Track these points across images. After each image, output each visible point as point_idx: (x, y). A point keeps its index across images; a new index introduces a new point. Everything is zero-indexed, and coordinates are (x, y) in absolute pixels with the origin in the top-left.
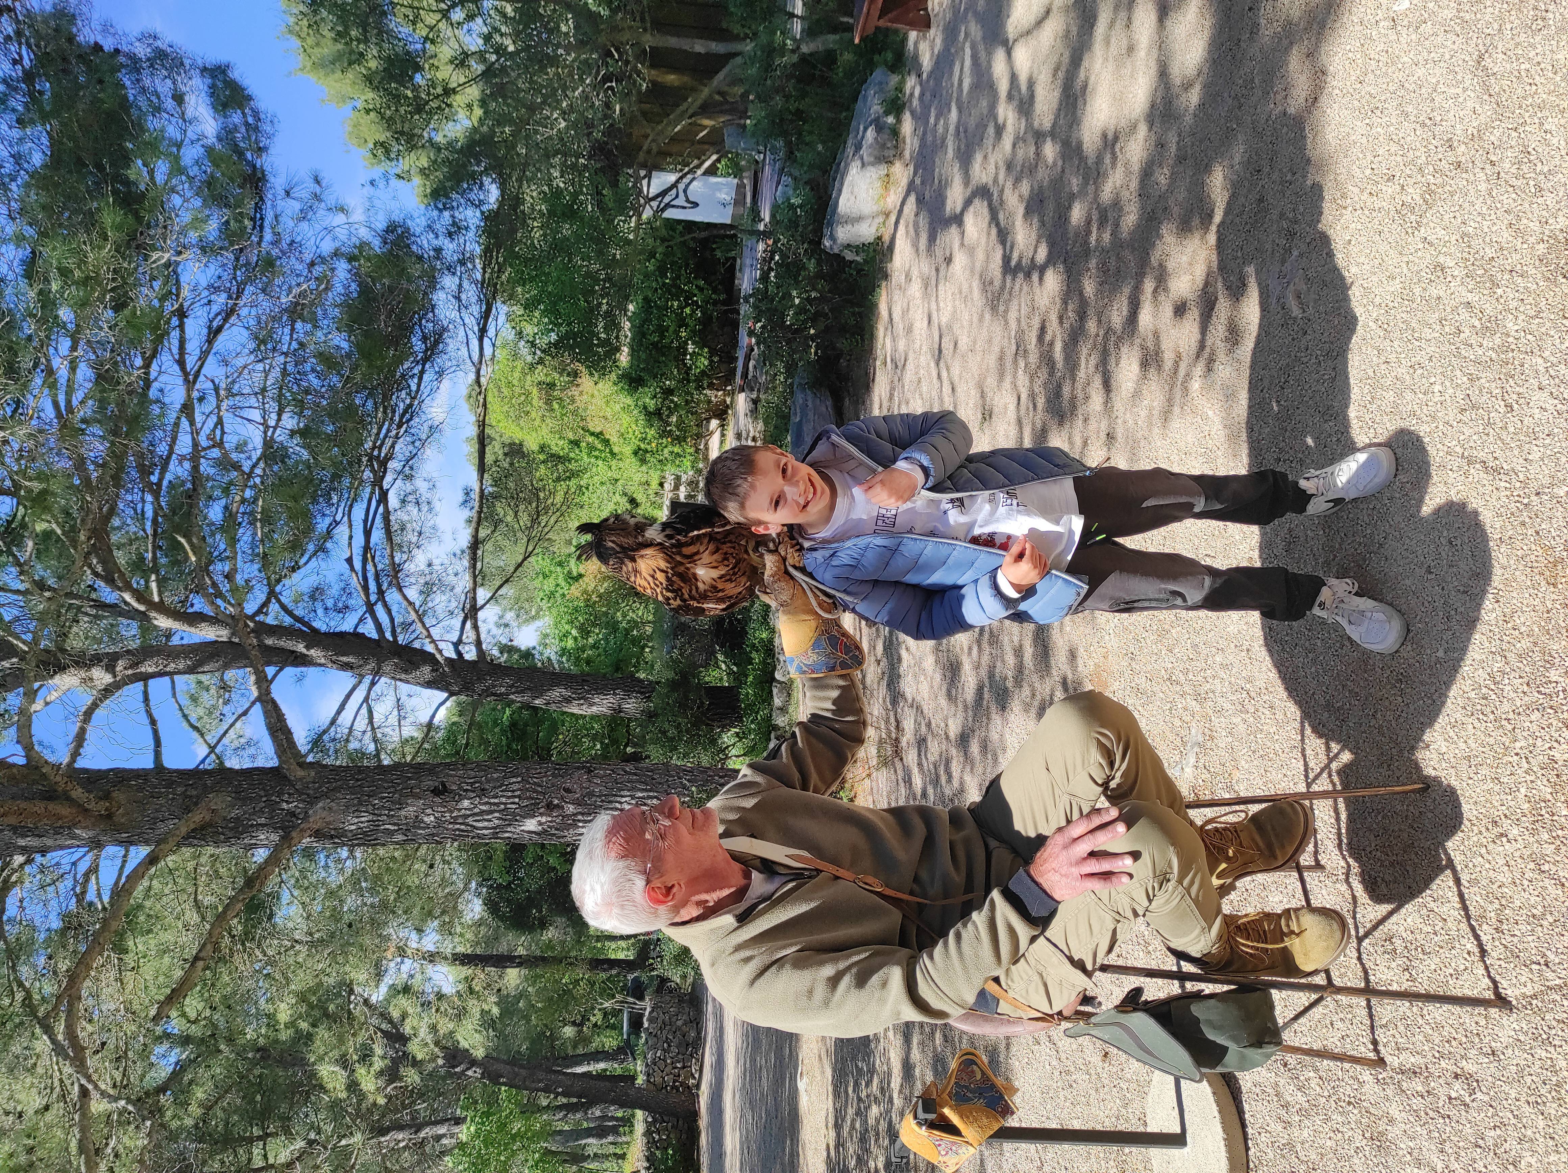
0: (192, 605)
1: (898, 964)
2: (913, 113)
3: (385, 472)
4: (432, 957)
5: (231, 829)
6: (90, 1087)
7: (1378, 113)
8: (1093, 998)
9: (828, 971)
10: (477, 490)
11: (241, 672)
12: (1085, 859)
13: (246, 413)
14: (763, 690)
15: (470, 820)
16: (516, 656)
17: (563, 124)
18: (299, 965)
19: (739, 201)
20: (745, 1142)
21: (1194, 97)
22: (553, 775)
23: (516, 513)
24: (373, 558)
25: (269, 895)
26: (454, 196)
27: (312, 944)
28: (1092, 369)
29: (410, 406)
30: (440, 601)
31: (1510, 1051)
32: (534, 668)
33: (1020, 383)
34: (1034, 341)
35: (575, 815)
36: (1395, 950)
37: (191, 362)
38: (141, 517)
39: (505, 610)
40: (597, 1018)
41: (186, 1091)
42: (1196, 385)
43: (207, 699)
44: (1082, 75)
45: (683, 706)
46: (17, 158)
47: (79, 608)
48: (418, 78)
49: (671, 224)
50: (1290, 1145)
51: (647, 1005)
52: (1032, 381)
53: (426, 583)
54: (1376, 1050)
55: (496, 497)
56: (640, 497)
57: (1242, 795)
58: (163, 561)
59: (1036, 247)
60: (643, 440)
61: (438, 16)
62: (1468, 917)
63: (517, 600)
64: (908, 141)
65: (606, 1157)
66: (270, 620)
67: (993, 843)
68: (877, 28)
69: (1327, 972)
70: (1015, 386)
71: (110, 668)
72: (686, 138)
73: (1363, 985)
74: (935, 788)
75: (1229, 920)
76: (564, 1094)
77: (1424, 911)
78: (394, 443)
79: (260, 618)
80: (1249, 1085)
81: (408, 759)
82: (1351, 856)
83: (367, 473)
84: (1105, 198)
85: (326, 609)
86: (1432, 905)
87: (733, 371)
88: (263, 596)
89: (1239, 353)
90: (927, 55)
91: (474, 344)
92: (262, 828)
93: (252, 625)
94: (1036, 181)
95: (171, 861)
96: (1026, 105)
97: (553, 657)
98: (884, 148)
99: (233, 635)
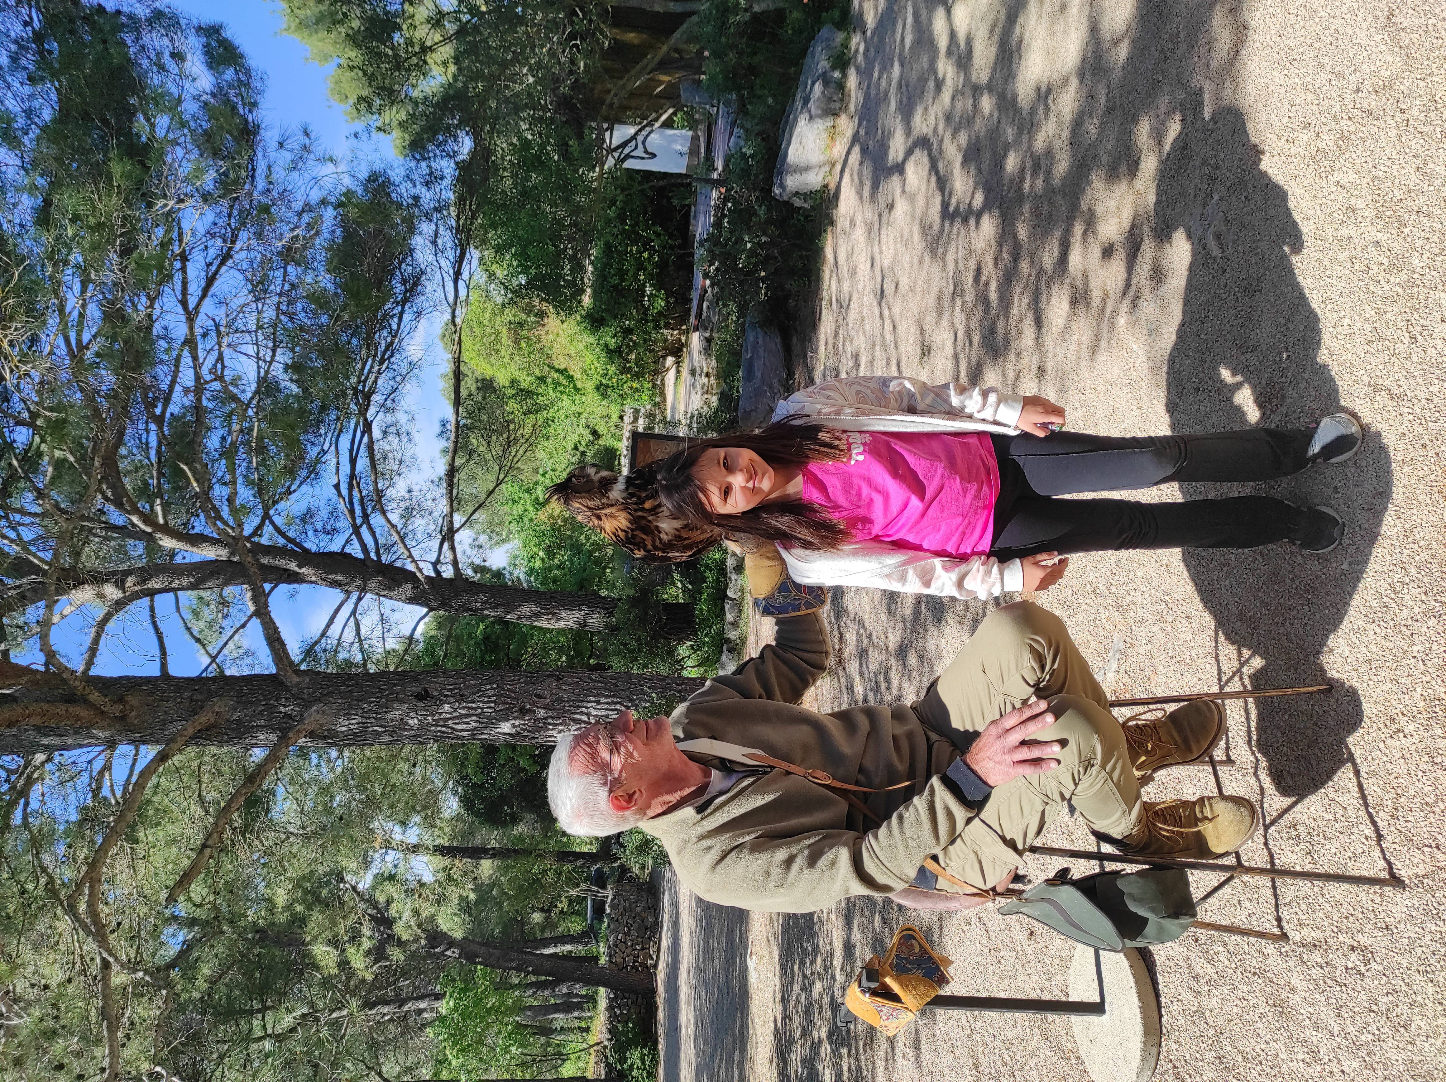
0: (193, 528)
1: (845, 844)
2: (857, 69)
3: (368, 405)
4: (415, 849)
5: (234, 730)
6: (111, 960)
7: (1296, 64)
8: (1024, 877)
9: (782, 854)
10: (453, 422)
11: (238, 589)
12: (1016, 747)
13: (243, 348)
14: (716, 606)
15: (450, 723)
16: (488, 576)
17: (531, 80)
18: (294, 855)
19: (694, 151)
20: (699, 1016)
21: (1123, 52)
22: (526, 683)
23: (489, 443)
24: (358, 484)
25: (266, 792)
26: (431, 147)
27: (307, 837)
28: (1024, 306)
29: (392, 343)
30: (419, 524)
31: (1402, 925)
32: (505, 587)
33: (957, 321)
34: (970, 281)
35: (546, 718)
36: (1298, 836)
37: (192, 302)
38: (146, 446)
39: (478, 533)
40: (564, 904)
41: (194, 966)
42: (1122, 321)
43: (207, 614)
44: (1017, 31)
45: (643, 620)
46: (29, 113)
47: (90, 530)
48: (396, 36)
49: (631, 173)
50: (1200, 1013)
51: (609, 893)
52: (968, 319)
53: (407, 508)
54: (1280, 927)
55: (471, 428)
56: (601, 429)
57: (1158, 695)
58: (166, 487)
59: (973, 193)
60: (604, 376)
62: (1366, 805)
63: (490, 524)
64: (853, 94)
65: (572, 1030)
66: (264, 541)
70: (952, 323)
71: (120, 585)
72: (645, 92)
73: (1268, 866)
74: (875, 695)
75: (1147, 807)
76: (534, 973)
77: (1326, 801)
78: (377, 378)
79: (256, 539)
80: (1163, 959)
81: (392, 668)
82: (1259, 751)
83: (353, 406)
84: (1040, 143)
85: (316, 531)
86: (1334, 795)
87: (688, 312)
88: (258, 521)
89: (1163, 290)
90: (872, 13)
91: (450, 286)
92: (261, 729)
93: (249, 546)
94: (974, 133)
95: (178, 759)
96: (964, 61)
97: (522, 576)
98: (830, 100)
99: (232, 555)
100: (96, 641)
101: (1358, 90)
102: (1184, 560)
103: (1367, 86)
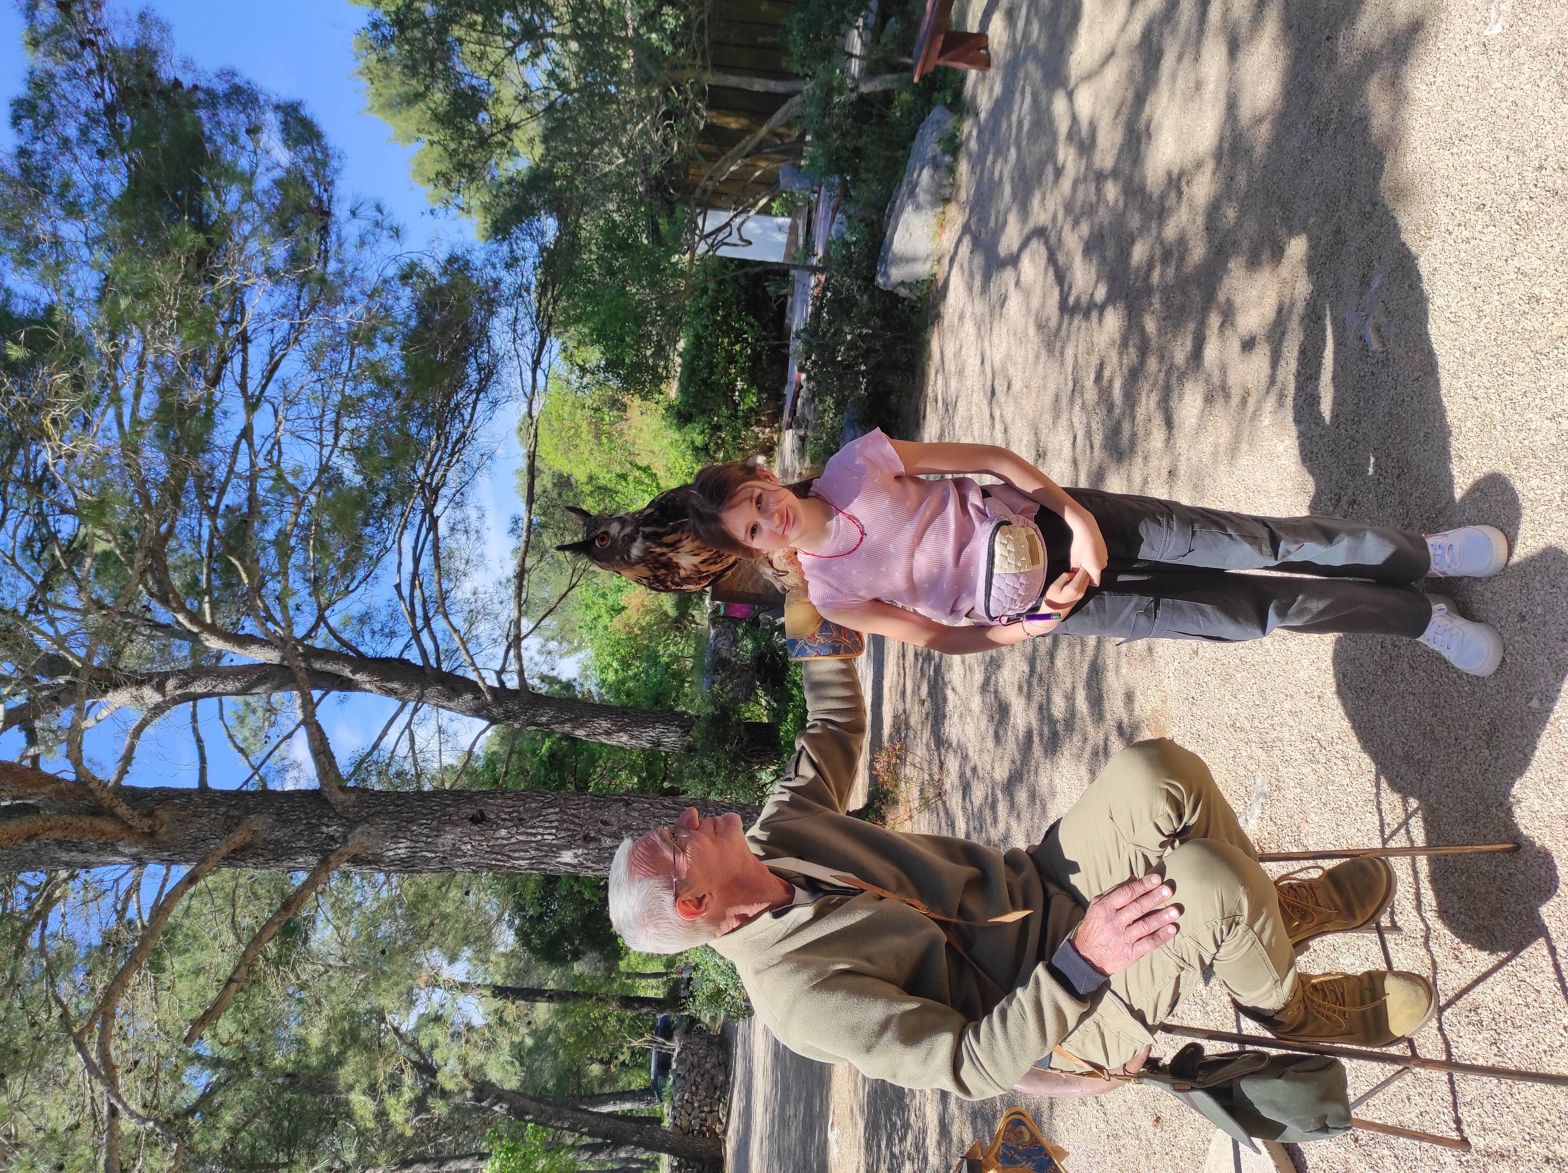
0: (243, 627)
2: (970, 156)
3: (436, 500)
4: (464, 987)
5: (271, 851)
6: (120, 1107)
10: (526, 520)
11: (287, 695)
15: (506, 850)
16: (557, 687)
17: (622, 160)
18: (332, 990)
19: (792, 240)
21: (1264, 131)
22: (592, 808)
24: (421, 585)
25: (305, 919)
26: (514, 230)
27: (345, 970)
28: (1152, 405)
29: (464, 434)
30: (483, 629)
32: (574, 699)
33: (1076, 420)
34: (1092, 378)
36: (1481, 1022)
37: (253, 386)
38: (196, 541)
39: (547, 640)
40: (625, 1056)
41: (214, 1114)
42: (1266, 420)
43: (252, 721)
44: (1144, 116)
45: (722, 741)
46: (97, 189)
47: (134, 628)
48: (483, 116)
49: (724, 261)
51: (675, 1046)
52: (1089, 418)
53: (471, 611)
54: (1459, 1129)
55: (544, 526)
57: (1311, 849)
58: (217, 583)
59: (1095, 285)
61: (503, 53)
63: (560, 631)
64: (964, 181)
66: (319, 644)
67: (1053, 889)
68: (937, 68)
69: (1411, 1042)
70: (1072, 425)
71: (160, 687)
72: (742, 177)
73: (1444, 1058)
74: (980, 832)
75: (1303, 979)
76: (590, 1134)
77: (1515, 981)
78: (446, 470)
79: (308, 642)
80: (1315, 1159)
81: (447, 786)
83: (419, 500)
84: (1170, 232)
85: (373, 633)
86: (1524, 975)
87: (781, 409)
88: (312, 620)
90: (986, 94)
91: (528, 376)
92: (301, 851)
93: (300, 649)
94: (1097, 222)
95: (210, 881)
96: (1087, 142)
97: (594, 689)
98: (940, 186)
99: (283, 658)
100: (131, 748)
101: (1541, 168)
102: (1339, 693)
103: (1551, 163)
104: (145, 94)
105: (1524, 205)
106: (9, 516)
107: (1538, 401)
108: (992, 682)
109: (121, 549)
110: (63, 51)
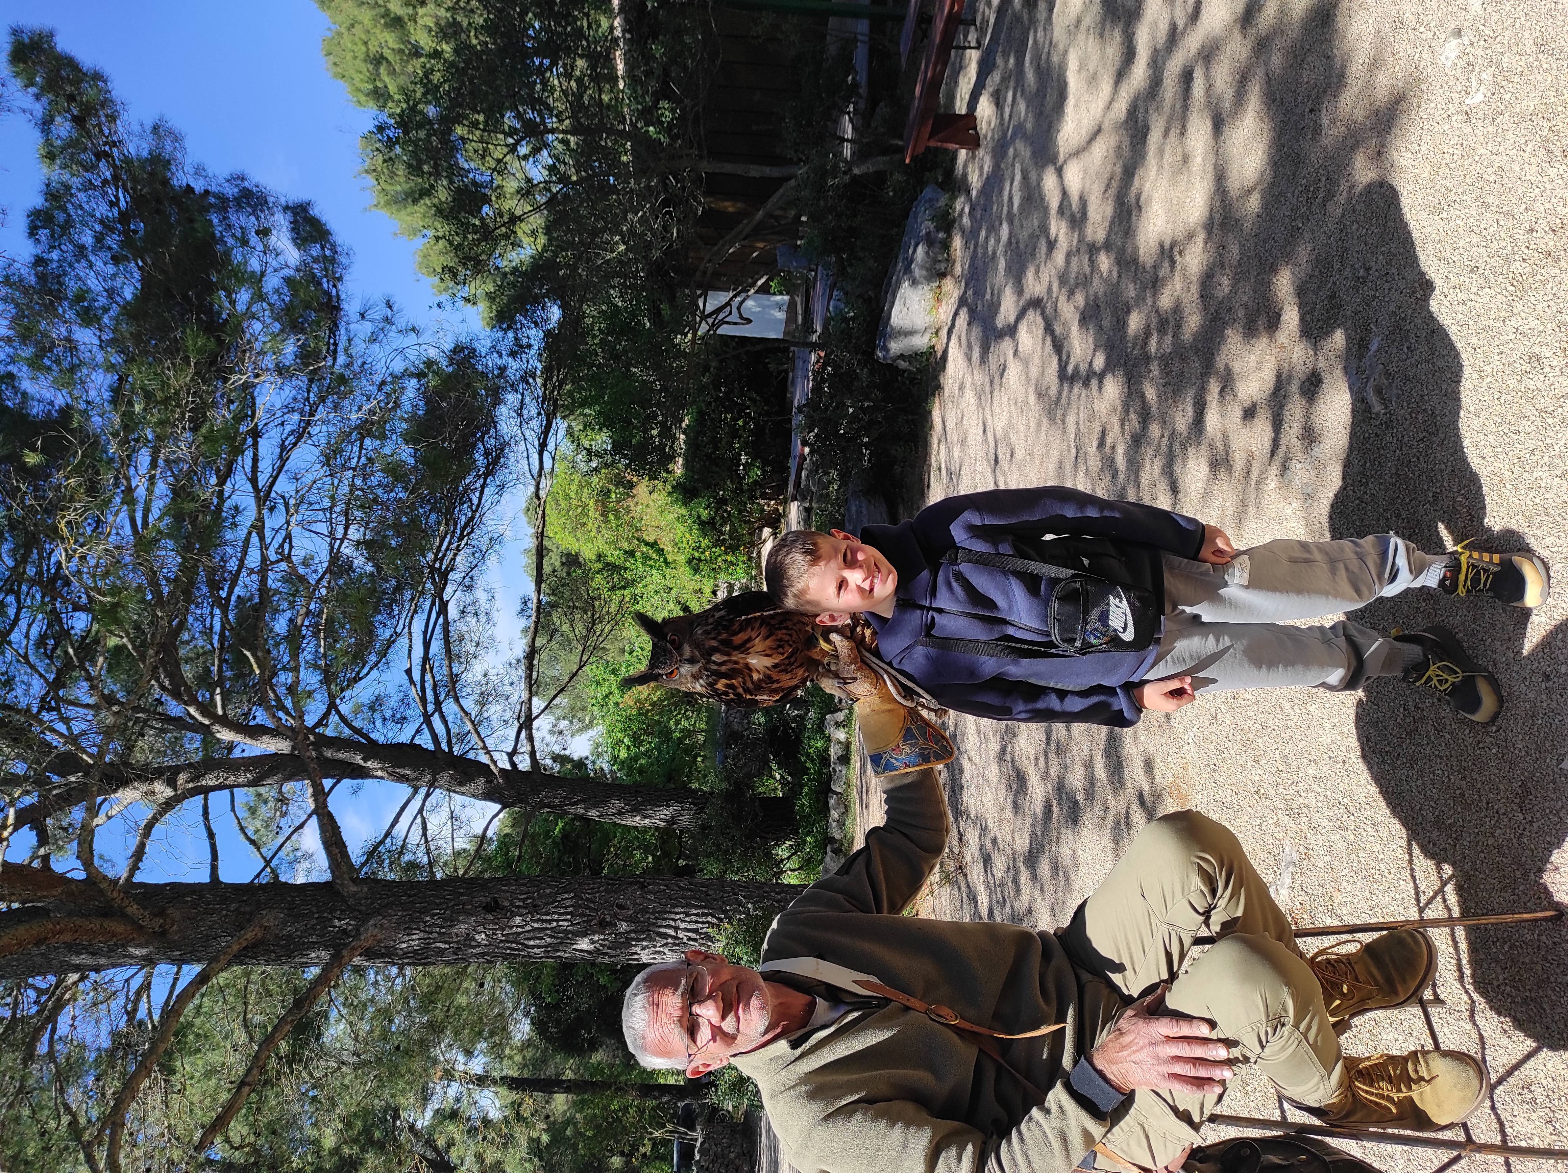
0: (254, 718)
2: (963, 230)
3: (445, 584)
4: (481, 1081)
5: (282, 947)
7: (1456, 205)
10: (535, 600)
11: (298, 785)
13: (315, 527)
14: (819, 802)
15: (521, 938)
16: (569, 766)
17: (622, 248)
18: (346, 1088)
19: (791, 318)
21: (1254, 203)
22: (607, 891)
23: (572, 622)
24: (432, 669)
25: (318, 1014)
26: (518, 317)
27: (359, 1066)
28: (1157, 470)
29: (472, 518)
30: (494, 710)
32: (587, 778)
34: (1095, 444)
35: (628, 932)
36: (1534, 1100)
37: (263, 480)
38: (208, 632)
39: (558, 719)
40: (646, 1148)
42: (1272, 483)
43: (264, 811)
44: (1134, 190)
45: (737, 817)
46: (111, 293)
47: (145, 721)
48: (486, 209)
49: (726, 339)
51: (698, 1135)
53: (482, 694)
55: (553, 606)
57: (1346, 921)
58: (229, 674)
59: (1093, 355)
60: (697, 549)
61: (505, 150)
63: (571, 709)
64: (959, 254)
66: (329, 732)
67: (1086, 976)
68: (928, 148)
71: (171, 783)
72: (740, 258)
73: (1500, 1141)
74: (1002, 907)
78: (455, 555)
79: (320, 730)
81: (460, 873)
82: (1476, 989)
83: (429, 585)
84: (1165, 301)
85: (385, 719)
87: (785, 481)
88: (323, 708)
89: (1317, 451)
90: (977, 172)
91: (535, 457)
92: (312, 946)
93: (312, 738)
94: (1091, 292)
95: (222, 978)
96: (1078, 216)
97: (605, 766)
98: (936, 261)
99: (294, 748)
100: (141, 847)
101: (1532, 230)
102: (1364, 757)
103: (1542, 225)
104: (158, 201)
105: (1518, 267)
106: (22, 615)
107: (1546, 459)
108: (1009, 750)
109: (133, 642)
110: (80, 163)
